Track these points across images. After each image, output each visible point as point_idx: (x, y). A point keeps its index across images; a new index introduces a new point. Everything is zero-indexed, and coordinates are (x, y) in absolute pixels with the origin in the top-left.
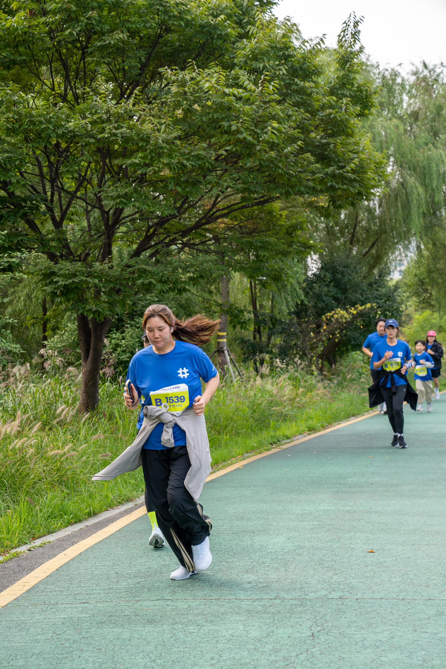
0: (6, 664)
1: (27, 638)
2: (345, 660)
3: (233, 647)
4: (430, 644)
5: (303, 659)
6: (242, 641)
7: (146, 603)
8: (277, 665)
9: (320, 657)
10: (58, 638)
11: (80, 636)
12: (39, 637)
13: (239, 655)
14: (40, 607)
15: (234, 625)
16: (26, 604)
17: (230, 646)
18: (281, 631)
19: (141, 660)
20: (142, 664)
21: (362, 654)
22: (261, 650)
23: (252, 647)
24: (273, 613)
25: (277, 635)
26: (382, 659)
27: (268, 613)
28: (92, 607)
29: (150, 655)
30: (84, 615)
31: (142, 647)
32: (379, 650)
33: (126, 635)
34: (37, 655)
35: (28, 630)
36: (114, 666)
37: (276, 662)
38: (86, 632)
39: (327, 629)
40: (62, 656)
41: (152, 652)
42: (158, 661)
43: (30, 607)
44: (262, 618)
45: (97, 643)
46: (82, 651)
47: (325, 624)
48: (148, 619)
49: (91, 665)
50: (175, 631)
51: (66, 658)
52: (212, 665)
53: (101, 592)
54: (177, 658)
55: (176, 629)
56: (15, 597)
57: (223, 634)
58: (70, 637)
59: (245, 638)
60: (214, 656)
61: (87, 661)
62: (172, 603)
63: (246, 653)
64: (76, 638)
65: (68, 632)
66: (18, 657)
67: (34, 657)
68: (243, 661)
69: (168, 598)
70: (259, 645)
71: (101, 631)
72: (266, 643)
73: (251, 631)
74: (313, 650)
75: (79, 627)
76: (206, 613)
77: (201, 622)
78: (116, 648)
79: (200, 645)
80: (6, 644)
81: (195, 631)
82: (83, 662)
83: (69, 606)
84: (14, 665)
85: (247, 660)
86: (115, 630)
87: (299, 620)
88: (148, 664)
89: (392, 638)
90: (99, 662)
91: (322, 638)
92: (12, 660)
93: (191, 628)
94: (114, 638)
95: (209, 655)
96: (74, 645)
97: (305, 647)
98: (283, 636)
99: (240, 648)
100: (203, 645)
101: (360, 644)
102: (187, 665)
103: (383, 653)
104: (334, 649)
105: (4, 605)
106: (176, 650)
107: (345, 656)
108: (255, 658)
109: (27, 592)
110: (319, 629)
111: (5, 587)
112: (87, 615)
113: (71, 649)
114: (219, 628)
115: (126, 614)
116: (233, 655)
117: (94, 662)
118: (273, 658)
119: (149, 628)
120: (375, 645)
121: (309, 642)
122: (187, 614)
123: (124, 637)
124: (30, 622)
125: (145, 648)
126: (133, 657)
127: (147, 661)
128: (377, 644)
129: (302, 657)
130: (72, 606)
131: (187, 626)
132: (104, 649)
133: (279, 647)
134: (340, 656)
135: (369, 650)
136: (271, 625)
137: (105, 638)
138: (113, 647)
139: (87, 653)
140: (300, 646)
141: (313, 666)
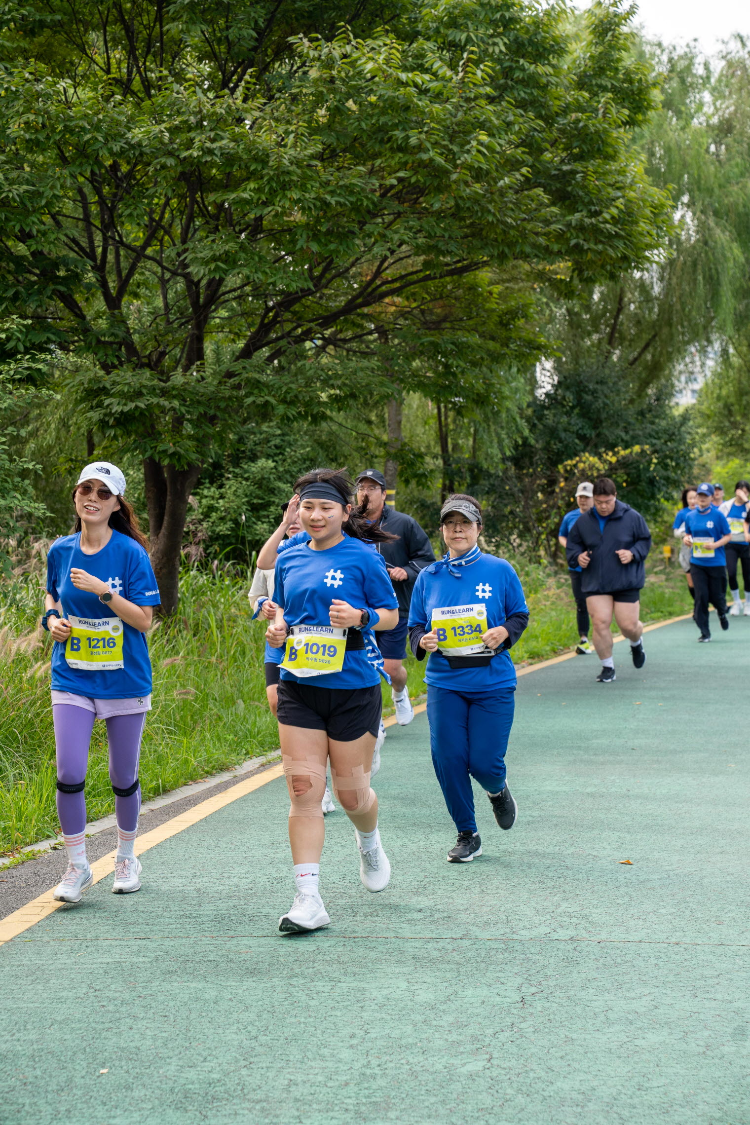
0: (8, 1037)
1: (45, 995)
2: (576, 1043)
3: (389, 1017)
4: (718, 1019)
5: (505, 1040)
6: (403, 1008)
7: (245, 941)
8: (461, 1049)
9: (533, 1038)
10: (96, 996)
11: (134, 994)
12: (64, 994)
13: (398, 1032)
14: (69, 943)
15: (391, 981)
16: (46, 939)
17: (384, 1015)
18: (469, 992)
19: (234, 1036)
20: (235, 1043)
21: (604, 1034)
22: (434, 1023)
23: (421, 1018)
24: (458, 963)
25: (462, 998)
26: (637, 1042)
27: (449, 962)
28: (155, 945)
29: (249, 1028)
30: (141, 959)
31: (235, 1015)
32: (633, 1027)
33: (211, 994)
34: (60, 1023)
35: (48, 982)
36: (187, 1045)
37: (459, 1043)
38: (143, 988)
39: (547, 991)
40: (102, 1026)
41: (252, 1023)
42: (263, 1039)
43: (52, 943)
44: (439, 970)
45: (162, 1007)
46: (135, 1018)
47: (544, 983)
48: (247, 969)
49: (149, 1042)
50: (292, 989)
51: (108, 1029)
52: (352, 1046)
53: (172, 921)
54: (294, 1035)
55: (294, 986)
56: (27, 926)
57: (373, 996)
58: (117, 995)
59: (409, 1003)
60: (357, 1031)
61: (143, 1036)
63: (410, 1027)
64: (127, 996)
65: (113, 986)
66: (29, 1026)
67: (56, 1026)
68: (403, 1042)
70: (432, 1016)
71: (169, 987)
72: (444, 1011)
73: (420, 992)
74: (522, 1025)
75: (132, 979)
76: (345, 960)
77: (336, 975)
78: (193, 1016)
79: (333, 1013)
80: (10, 1004)
81: (326, 989)
82: (136, 1036)
83: (117, 943)
84: (22, 1039)
85: (410, 1040)
86: (193, 985)
87: (500, 975)
88: (245, 1042)
89: (656, 1007)
90: (162, 1037)
91: (539, 1006)
92: (19, 1031)
93: (319, 985)
94: (190, 999)
95: (348, 1031)
96: (123, 1009)
97: (509, 1020)
98: (472, 1000)
99: (399, 1019)
100: (339, 1014)
101: (602, 1017)
102: (309, 1046)
103: (640, 1032)
104: (557, 1025)
105: (8, 938)
106: (293, 1020)
107: (575, 1036)
108: (424, 1036)
109: (47, 918)
110: (533, 990)
111: (11, 910)
112: (147, 959)
113: (118, 1015)
114: (366, 986)
115: (212, 958)
116: (387, 1031)
117: (154, 1038)
118: (454, 1037)
119: (249, 983)
120: (627, 1019)
121: (515, 1011)
122: (314, 961)
123: (207, 996)
124: (51, 967)
125: (241, 1016)
126: (221, 1031)
127: (243, 1037)
128: (630, 1017)
129: (503, 1037)
130: (122, 943)
131: (312, 980)
132: (172, 1017)
133: (464, 1019)
134: (566, 1037)
135: (617, 1028)
136: (453, 982)
137: (175, 998)
138: (188, 1013)
139: (144, 1022)
140: (501, 1018)
141: (521, 1051)
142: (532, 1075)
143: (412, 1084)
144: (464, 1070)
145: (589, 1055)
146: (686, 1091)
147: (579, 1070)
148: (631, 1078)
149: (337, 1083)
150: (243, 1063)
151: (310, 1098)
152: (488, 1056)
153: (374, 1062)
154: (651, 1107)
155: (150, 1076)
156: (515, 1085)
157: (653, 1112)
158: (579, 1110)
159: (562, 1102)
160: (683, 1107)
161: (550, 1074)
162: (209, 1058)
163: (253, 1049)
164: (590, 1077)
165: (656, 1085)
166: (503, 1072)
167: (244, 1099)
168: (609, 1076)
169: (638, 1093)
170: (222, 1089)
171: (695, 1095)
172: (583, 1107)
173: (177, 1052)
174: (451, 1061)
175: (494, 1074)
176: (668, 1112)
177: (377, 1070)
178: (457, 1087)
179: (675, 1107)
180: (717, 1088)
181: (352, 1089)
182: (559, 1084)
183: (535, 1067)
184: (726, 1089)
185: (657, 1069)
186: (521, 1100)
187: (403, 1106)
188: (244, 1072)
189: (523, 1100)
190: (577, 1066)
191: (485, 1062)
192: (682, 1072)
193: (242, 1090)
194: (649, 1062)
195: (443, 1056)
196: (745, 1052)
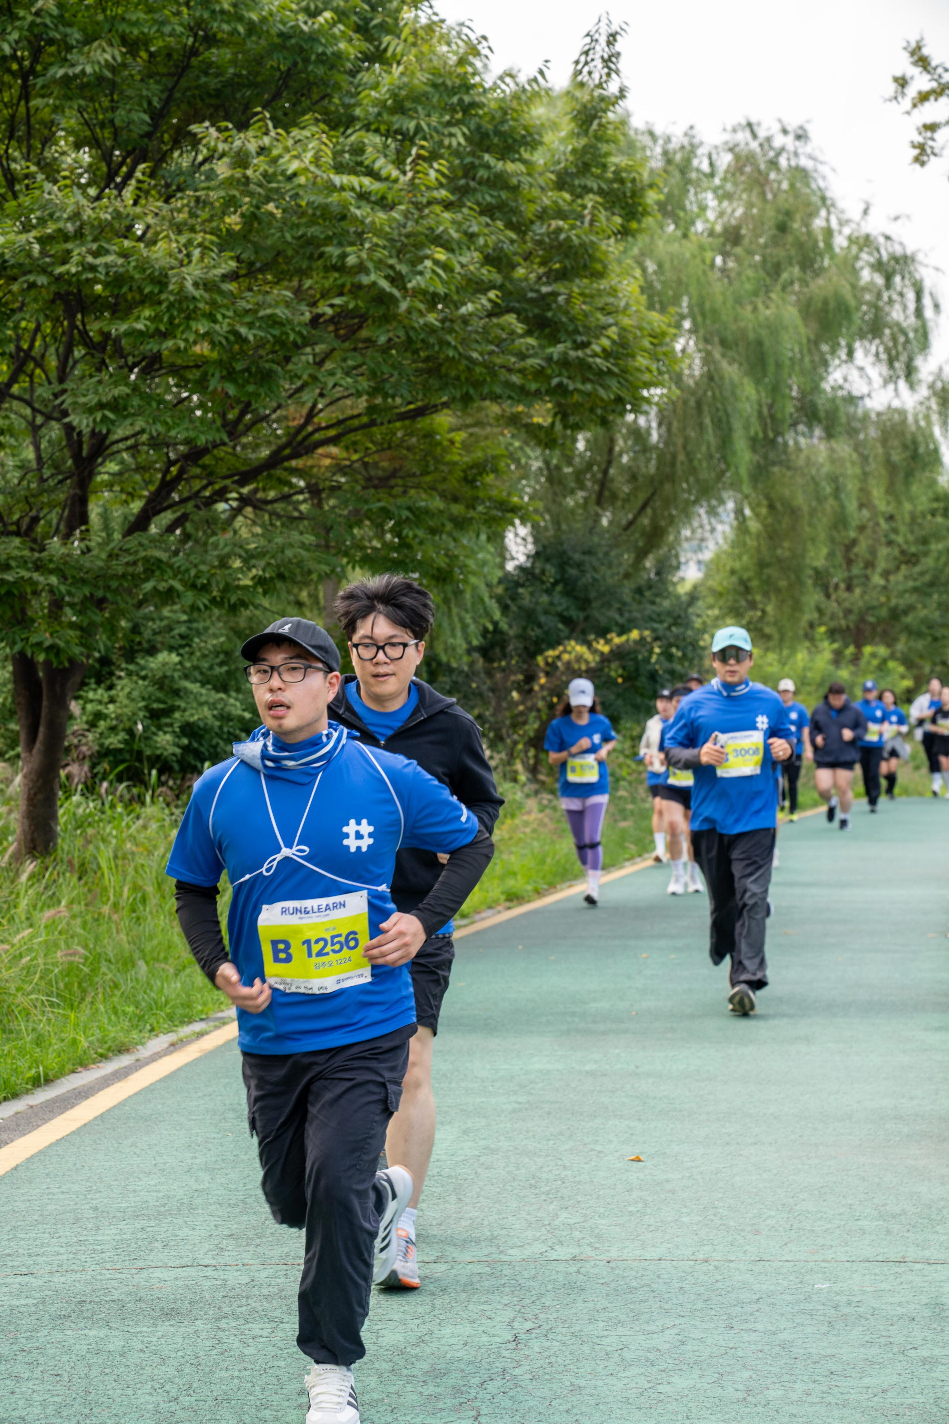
2: (584, 1392)
4: (760, 1355)
5: (495, 1391)
7: (158, 1273)
8: (441, 1405)
9: (530, 1387)
11: (15, 1347)
18: (448, 1330)
19: (147, 1398)
20: (150, 1407)
21: (619, 1379)
22: (405, 1372)
23: (385, 1366)
24: (433, 1294)
25: (439, 1339)
26: (660, 1388)
28: (40, 1283)
29: (167, 1388)
30: (23, 1302)
31: (148, 1371)
32: (655, 1369)
33: (116, 1344)
36: (87, 1411)
37: (437, 1397)
38: (27, 1338)
39: (545, 1327)
41: (170, 1380)
42: (185, 1400)
45: (52, 1363)
46: (18, 1378)
47: (541, 1316)
48: (162, 1309)
49: (37, 1410)
50: (221, 1334)
53: (62, 1250)
54: (225, 1393)
55: (224, 1330)
61: (29, 1403)
62: (215, 1274)
63: (374, 1378)
64: (6, 1350)
69: (207, 1262)
70: (402, 1363)
71: (60, 1336)
72: (416, 1356)
73: (385, 1332)
74: (517, 1371)
75: (12, 1328)
77: (277, 1313)
78: (94, 1373)
79: (276, 1363)
81: (265, 1333)
82: (20, 1403)
85: (375, 1396)
86: (91, 1333)
87: (485, 1307)
88: (162, 1405)
89: (683, 1343)
90: (54, 1403)
91: (536, 1345)
93: (256, 1328)
94: (88, 1351)
95: (294, 1386)
96: (2, 1367)
97: (499, 1365)
98: (451, 1341)
100: (282, 1364)
101: (616, 1358)
102: (246, 1408)
103: (664, 1375)
104: (560, 1369)
106: (224, 1374)
107: (582, 1383)
108: (392, 1389)
110: (529, 1325)
112: (30, 1301)
115: (115, 1297)
117: (44, 1404)
118: (430, 1389)
119: (165, 1327)
120: (647, 1360)
122: (248, 1297)
123: (111, 1347)
125: (156, 1371)
126: (130, 1392)
127: (160, 1399)
128: (651, 1357)
129: (492, 1387)
131: (247, 1321)
132: (66, 1375)
133: (443, 1366)
134: (572, 1384)
135: (635, 1371)
136: (427, 1318)
137: (69, 1351)
138: (86, 1370)
139: (30, 1384)
140: (490, 1363)
141: (515, 1407)
145: (601, 1407)
152: (474, 1413)
163: (173, 1413)
173: (74, 1421)
194: (677, 1413)
195: (417, 1415)
196: (794, 1397)
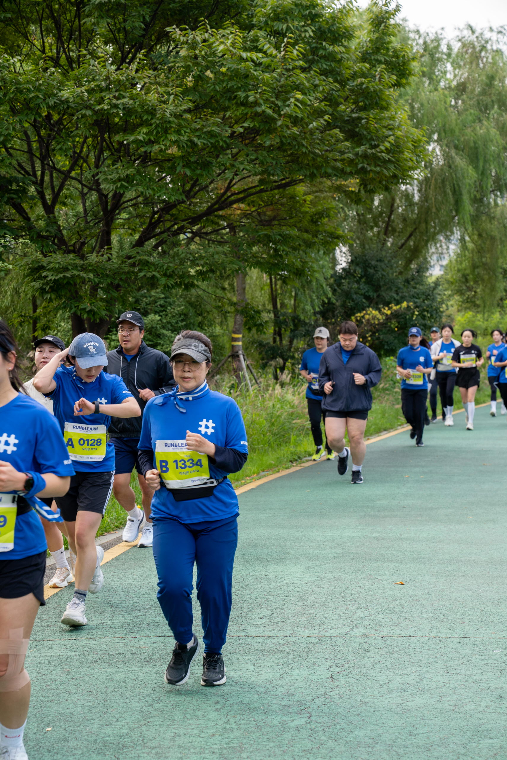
2: (368, 705)
3: (241, 690)
4: (463, 687)
5: (320, 704)
6: (251, 684)
7: (144, 640)
8: (291, 710)
9: (338, 702)
10: (43, 679)
11: (69, 677)
13: (247, 699)
15: (243, 665)
17: (238, 688)
18: (295, 672)
19: (137, 704)
20: (138, 709)
21: (386, 698)
22: (272, 693)
23: (262, 690)
24: (288, 653)
25: (291, 676)
26: (408, 704)
27: (282, 652)
28: (83, 644)
29: (147, 699)
30: (73, 654)
31: (137, 690)
32: (406, 693)
33: (121, 676)
37: (289, 707)
38: (75, 672)
39: (348, 671)
40: (47, 699)
41: (149, 695)
42: (156, 706)
44: (275, 657)
45: (88, 685)
46: (70, 693)
47: (346, 665)
48: (145, 659)
49: (79, 709)
51: (51, 701)
52: (217, 710)
53: (94, 627)
54: (178, 702)
57: (231, 676)
58: (57, 677)
59: (256, 680)
60: (219, 699)
61: (75, 705)
63: (256, 696)
64: (64, 678)
65: (54, 672)
68: (251, 706)
70: (271, 688)
71: (92, 672)
72: (278, 685)
73: (262, 672)
74: (332, 694)
75: (67, 667)
78: (109, 691)
82: (71, 705)
83: (57, 642)
85: (256, 705)
86: (109, 670)
87: (316, 660)
88: (144, 708)
89: (421, 680)
90: (88, 706)
91: (342, 680)
93: (194, 669)
94: (107, 679)
95: (214, 699)
96: (62, 687)
97: (322, 690)
98: (297, 677)
99: (249, 691)
101: (385, 687)
102: (188, 710)
103: (410, 697)
104: (355, 693)
107: (367, 700)
108: (266, 702)
110: (339, 670)
112: (77, 653)
113: (58, 691)
115: (121, 652)
116: (240, 699)
117: (83, 706)
118: (285, 702)
119: (147, 668)
120: (402, 688)
121: (326, 684)
123: (118, 678)
125: (141, 691)
126: (128, 701)
128: (404, 687)
129: (318, 702)
130: (60, 642)
132: (94, 692)
133: (293, 690)
134: (361, 701)
135: (395, 694)
136: (285, 665)
137: (96, 680)
138: (105, 689)
139: (76, 696)
140: (317, 689)
141: (331, 711)
142: (338, 727)
143: (258, 734)
144: (293, 724)
145: (376, 713)
146: (441, 736)
147: (370, 723)
148: (405, 728)
149: (207, 735)
150: (143, 722)
151: (189, 745)
152: (308, 715)
153: (232, 720)
154: (418, 747)
155: (81, 732)
156: (327, 734)
157: (420, 750)
158: (370, 750)
159: (359, 744)
160: (439, 746)
161: (351, 726)
162: (120, 719)
163: (150, 713)
164: (377, 727)
165: (421, 732)
166: (319, 725)
167: (144, 747)
168: (390, 726)
169: (410, 737)
170: (129, 740)
171: (448, 738)
172: (372, 748)
173: (98, 715)
174: (284, 719)
175: (313, 727)
176: (429, 750)
177: (234, 726)
178: (288, 736)
179: (434, 747)
180: (462, 733)
181: (217, 738)
182: (356, 733)
183: (340, 721)
184: (468, 734)
185: (422, 721)
186: (331, 743)
187: (252, 749)
188: (144, 728)
189: (332, 744)
190: (369, 721)
191: (306, 719)
192: (439, 723)
193: (143, 740)
194: (417, 717)
195: (278, 715)
196: (481, 709)
